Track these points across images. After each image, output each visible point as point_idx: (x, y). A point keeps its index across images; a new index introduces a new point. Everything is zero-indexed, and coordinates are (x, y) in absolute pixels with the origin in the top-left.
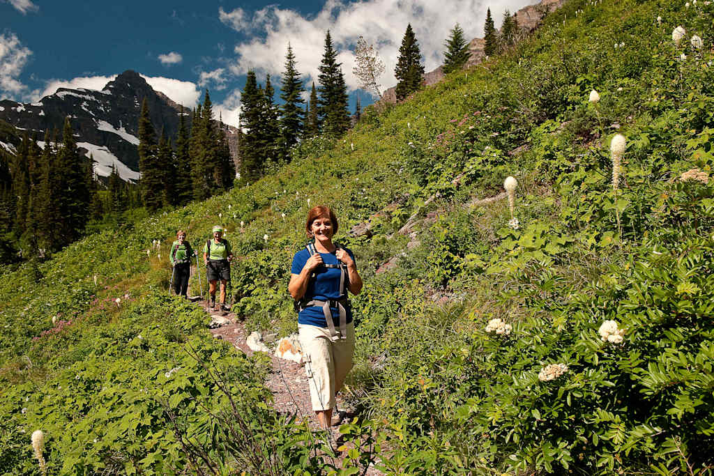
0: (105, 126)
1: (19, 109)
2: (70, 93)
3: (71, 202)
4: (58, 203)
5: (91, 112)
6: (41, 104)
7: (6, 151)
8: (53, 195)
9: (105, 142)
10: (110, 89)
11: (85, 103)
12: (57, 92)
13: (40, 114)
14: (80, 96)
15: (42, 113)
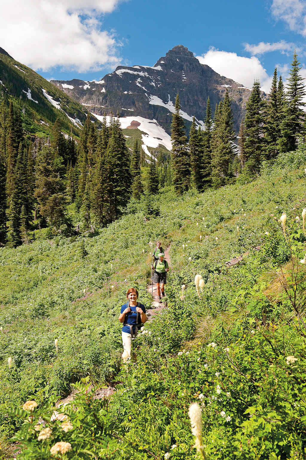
0: (155, 101)
1: (85, 87)
2: (127, 71)
3: (116, 187)
4: (106, 187)
5: (144, 88)
6: (103, 82)
7: (74, 126)
8: (103, 180)
9: (155, 115)
10: (161, 65)
11: (139, 80)
12: (116, 70)
13: (102, 91)
14: (136, 73)
15: (104, 90)
